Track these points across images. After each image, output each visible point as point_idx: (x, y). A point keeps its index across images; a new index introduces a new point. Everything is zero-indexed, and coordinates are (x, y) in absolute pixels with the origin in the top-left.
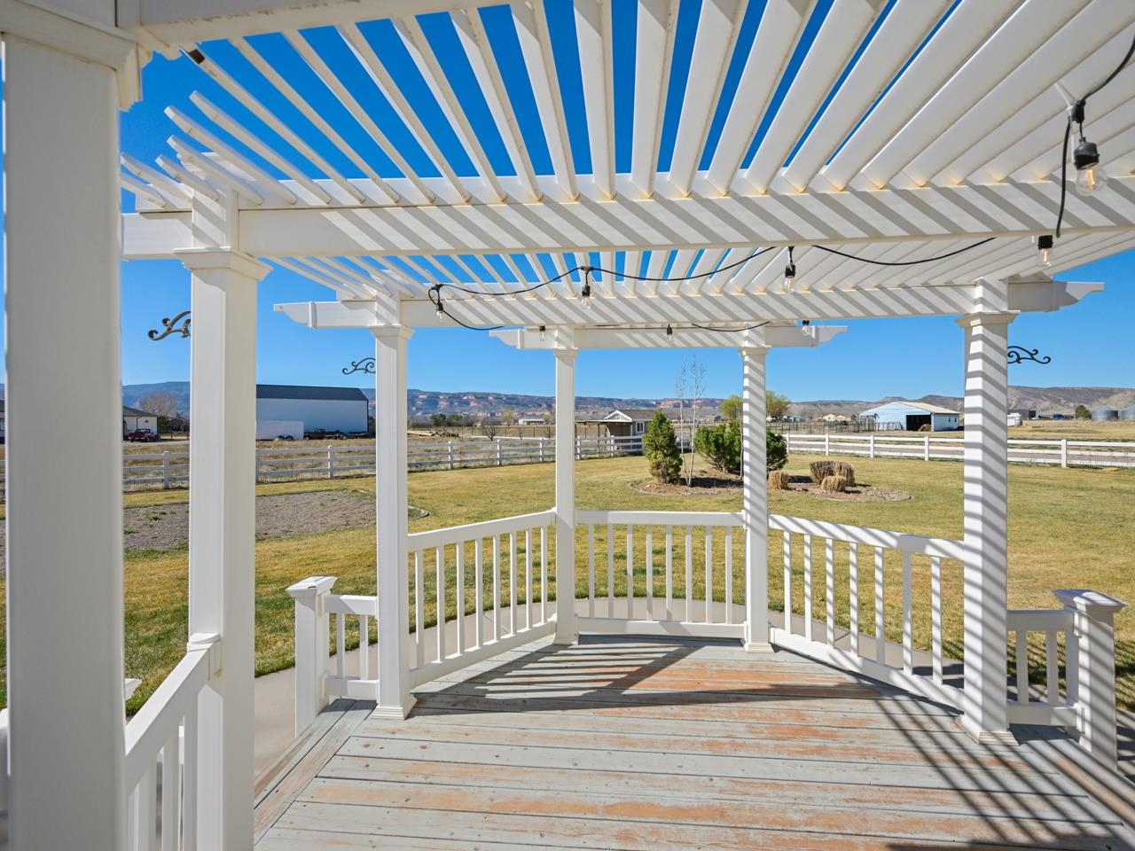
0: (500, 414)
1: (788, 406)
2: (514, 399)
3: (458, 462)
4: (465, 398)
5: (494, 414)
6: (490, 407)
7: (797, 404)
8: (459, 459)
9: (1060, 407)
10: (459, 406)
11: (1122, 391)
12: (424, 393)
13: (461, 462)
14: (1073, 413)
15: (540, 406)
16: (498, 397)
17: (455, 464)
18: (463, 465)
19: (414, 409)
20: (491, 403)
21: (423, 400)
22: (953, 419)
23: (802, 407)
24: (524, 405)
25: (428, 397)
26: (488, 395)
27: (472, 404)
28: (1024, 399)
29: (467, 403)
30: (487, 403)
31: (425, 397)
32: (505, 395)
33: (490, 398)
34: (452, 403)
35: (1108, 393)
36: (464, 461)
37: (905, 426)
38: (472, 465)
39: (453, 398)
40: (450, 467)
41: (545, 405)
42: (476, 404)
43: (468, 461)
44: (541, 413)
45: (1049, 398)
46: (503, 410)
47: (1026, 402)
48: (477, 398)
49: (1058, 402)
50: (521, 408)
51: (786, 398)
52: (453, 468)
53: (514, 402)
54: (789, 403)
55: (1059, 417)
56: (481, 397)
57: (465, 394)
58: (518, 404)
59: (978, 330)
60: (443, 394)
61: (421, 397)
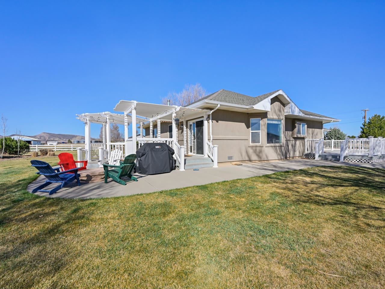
9: (61, 140)
11: (79, 136)
14: (67, 142)
28: (51, 137)
45: (58, 137)
47: (51, 138)
49: (61, 138)
55: (63, 143)
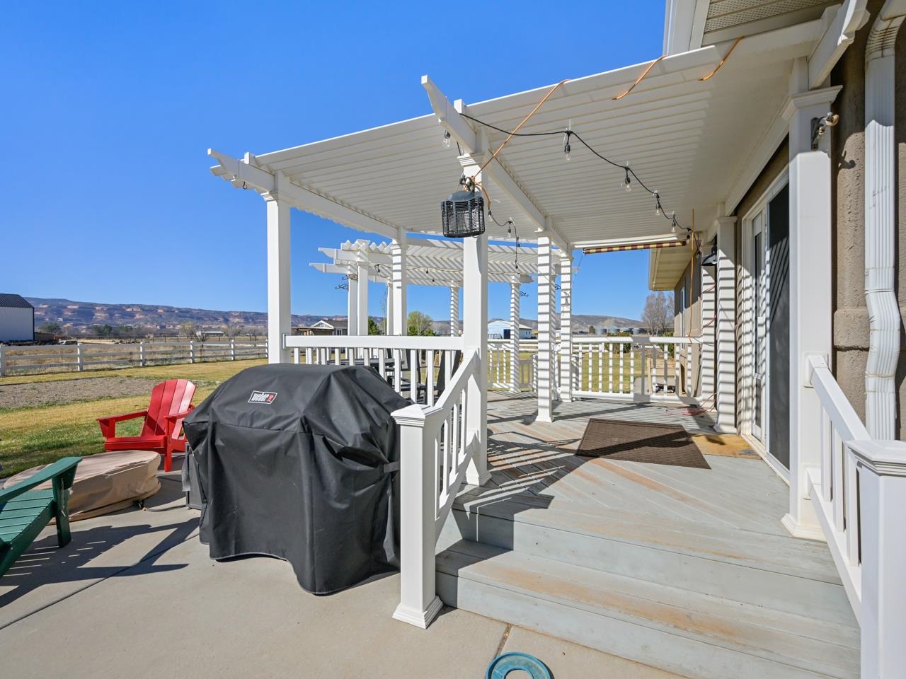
0: (171, 327)
1: (430, 323)
2: (188, 312)
3: (199, 357)
4: (129, 310)
5: (164, 327)
6: (160, 320)
7: (437, 322)
8: (199, 355)
9: (583, 327)
10: (120, 318)
11: (610, 318)
12: (74, 303)
13: (201, 357)
14: (587, 330)
15: (217, 319)
16: (169, 310)
17: (196, 359)
18: (203, 360)
19: (61, 319)
20: (161, 316)
21: (74, 311)
22: (528, 332)
23: (440, 324)
24: (199, 318)
25: (80, 308)
26: (157, 307)
27: (138, 316)
29: (132, 315)
30: (155, 316)
31: (76, 307)
32: (178, 309)
33: (160, 311)
34: (111, 315)
35: (604, 319)
36: (204, 357)
37: (503, 337)
38: (210, 359)
39: (112, 310)
40: (191, 362)
41: (221, 319)
42: (141, 317)
43: (207, 357)
44: (217, 326)
45: (579, 321)
46: (176, 323)
48: (143, 310)
49: (582, 324)
50: (195, 321)
51: (429, 317)
52: (194, 362)
53: (188, 315)
54: (430, 321)
55: (582, 332)
56: (149, 310)
57: (129, 306)
58: (192, 317)
59: (513, 287)
60: (100, 305)
61: (69, 307)
